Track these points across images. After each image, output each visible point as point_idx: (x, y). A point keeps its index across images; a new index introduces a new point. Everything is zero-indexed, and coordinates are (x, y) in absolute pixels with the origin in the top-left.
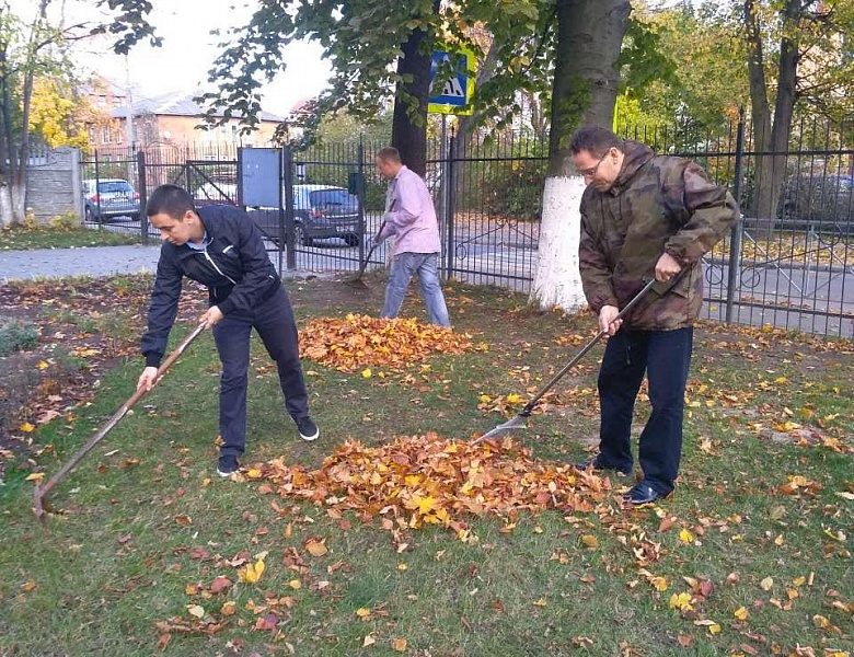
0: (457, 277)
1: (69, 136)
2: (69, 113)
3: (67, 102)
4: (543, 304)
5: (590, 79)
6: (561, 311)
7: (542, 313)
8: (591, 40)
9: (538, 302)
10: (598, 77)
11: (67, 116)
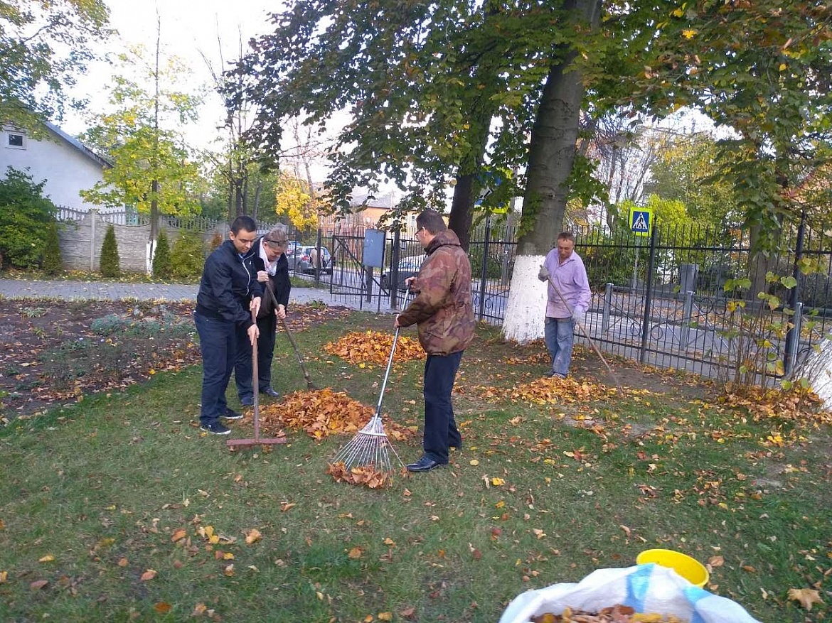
0: (485, 320)
1: (305, 217)
2: (306, 203)
3: (305, 196)
4: (507, 337)
5: (544, 194)
6: (516, 343)
7: (504, 344)
8: (546, 169)
9: (504, 336)
10: (549, 192)
11: (304, 205)
